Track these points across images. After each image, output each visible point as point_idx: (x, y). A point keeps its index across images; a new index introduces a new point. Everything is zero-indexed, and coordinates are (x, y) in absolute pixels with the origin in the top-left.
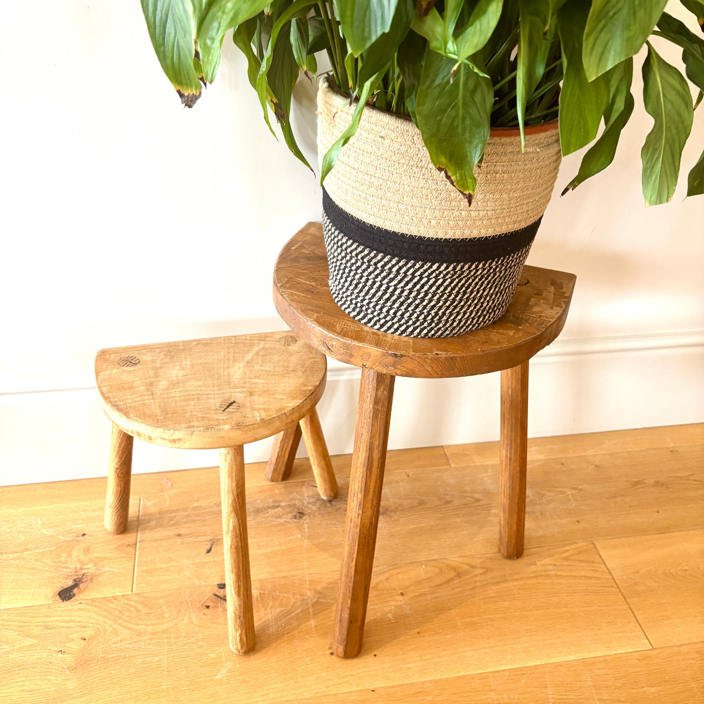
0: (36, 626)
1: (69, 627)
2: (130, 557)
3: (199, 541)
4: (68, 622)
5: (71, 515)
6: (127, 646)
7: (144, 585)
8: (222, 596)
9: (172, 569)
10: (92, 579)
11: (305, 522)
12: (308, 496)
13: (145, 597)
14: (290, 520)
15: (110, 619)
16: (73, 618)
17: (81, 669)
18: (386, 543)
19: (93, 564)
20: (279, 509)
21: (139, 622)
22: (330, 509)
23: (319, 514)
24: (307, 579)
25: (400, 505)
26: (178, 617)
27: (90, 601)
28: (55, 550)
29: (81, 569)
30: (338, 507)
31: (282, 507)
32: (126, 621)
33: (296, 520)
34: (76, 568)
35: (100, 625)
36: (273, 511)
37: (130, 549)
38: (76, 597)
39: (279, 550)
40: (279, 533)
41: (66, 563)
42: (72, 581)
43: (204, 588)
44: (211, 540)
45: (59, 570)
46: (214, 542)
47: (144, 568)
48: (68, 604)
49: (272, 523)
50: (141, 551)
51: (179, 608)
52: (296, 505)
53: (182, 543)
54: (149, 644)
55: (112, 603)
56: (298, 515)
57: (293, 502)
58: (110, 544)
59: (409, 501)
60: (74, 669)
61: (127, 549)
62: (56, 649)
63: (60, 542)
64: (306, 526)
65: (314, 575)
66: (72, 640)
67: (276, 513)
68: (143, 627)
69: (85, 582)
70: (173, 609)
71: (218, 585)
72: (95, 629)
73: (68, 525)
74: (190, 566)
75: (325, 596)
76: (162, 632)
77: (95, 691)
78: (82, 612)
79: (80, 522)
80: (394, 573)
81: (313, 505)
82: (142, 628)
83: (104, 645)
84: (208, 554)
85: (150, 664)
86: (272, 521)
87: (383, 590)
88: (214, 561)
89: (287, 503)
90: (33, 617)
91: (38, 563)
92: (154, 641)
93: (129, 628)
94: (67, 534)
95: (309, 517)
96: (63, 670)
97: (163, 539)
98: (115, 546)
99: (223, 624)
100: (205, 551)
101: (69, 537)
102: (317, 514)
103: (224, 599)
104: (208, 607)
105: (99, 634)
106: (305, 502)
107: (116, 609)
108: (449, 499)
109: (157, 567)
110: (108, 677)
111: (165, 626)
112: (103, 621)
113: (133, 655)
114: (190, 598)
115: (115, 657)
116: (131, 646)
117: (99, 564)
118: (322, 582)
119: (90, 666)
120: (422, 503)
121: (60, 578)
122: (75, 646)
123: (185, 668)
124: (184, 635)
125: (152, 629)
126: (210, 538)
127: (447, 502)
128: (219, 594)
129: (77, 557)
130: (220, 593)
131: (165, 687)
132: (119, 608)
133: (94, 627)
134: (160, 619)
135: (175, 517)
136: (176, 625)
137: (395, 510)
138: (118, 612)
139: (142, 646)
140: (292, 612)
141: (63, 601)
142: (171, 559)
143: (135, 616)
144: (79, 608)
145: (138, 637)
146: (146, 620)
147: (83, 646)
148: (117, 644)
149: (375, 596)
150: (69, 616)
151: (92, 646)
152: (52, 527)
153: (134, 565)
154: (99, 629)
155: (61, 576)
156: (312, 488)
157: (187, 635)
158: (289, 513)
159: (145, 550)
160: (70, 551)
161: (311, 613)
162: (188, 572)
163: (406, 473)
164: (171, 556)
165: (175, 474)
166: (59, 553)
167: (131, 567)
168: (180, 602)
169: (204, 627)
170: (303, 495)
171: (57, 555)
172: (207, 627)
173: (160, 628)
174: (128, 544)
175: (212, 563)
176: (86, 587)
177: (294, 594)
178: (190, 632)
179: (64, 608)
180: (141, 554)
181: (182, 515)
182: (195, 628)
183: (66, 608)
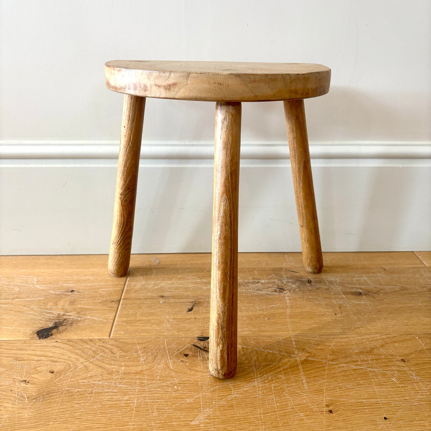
0: (6, 357)
1: (40, 361)
2: (112, 310)
3: (180, 302)
4: (40, 356)
5: (65, 277)
6: (96, 382)
7: (122, 332)
8: (202, 348)
9: (153, 321)
10: (72, 324)
11: (286, 295)
12: (287, 278)
13: (121, 342)
14: (271, 293)
15: (82, 357)
16: (46, 354)
17: (41, 400)
18: (375, 316)
19: (76, 313)
20: (259, 284)
21: (112, 362)
22: (310, 288)
23: (299, 291)
24: (293, 339)
25: (382, 289)
26: (153, 362)
27: (66, 341)
28: (43, 300)
29: (64, 315)
30: (318, 287)
31: (262, 283)
32: (99, 360)
33: (277, 294)
34: (59, 314)
35: (71, 361)
36: (253, 286)
37: (114, 304)
38: (54, 337)
39: (262, 314)
40: (260, 301)
41: (51, 310)
42: (52, 324)
43: (184, 339)
44: (192, 302)
45: (43, 315)
46: (195, 304)
47: (125, 319)
48: (44, 342)
49: (253, 294)
50: (124, 306)
51: (156, 354)
52: (276, 283)
53: (165, 302)
54: (120, 383)
55: (88, 344)
56: (278, 290)
57: (273, 281)
58: (95, 299)
59: (390, 287)
60: (34, 399)
61: (111, 304)
62: (21, 378)
63: (50, 295)
64: (287, 298)
65: (301, 337)
66: (40, 372)
67: (256, 287)
68: (116, 367)
69: (65, 325)
70: (149, 354)
71: (198, 337)
72: (65, 364)
73: (60, 283)
74: (171, 320)
76: (135, 373)
77: (51, 423)
78: (57, 349)
79: (71, 282)
81: (293, 284)
82: (114, 368)
83: (72, 380)
84: (189, 312)
85: (118, 402)
86: (253, 292)
87: (380, 355)
89: (267, 281)
90: (6, 349)
91: (25, 308)
92: (125, 381)
93: (100, 367)
94: (57, 290)
95: (290, 292)
96: (22, 399)
97: (146, 299)
98: (100, 301)
99: (202, 372)
100: (186, 309)
101: (59, 292)
102: (297, 290)
103: (206, 350)
104: (186, 355)
105: (69, 369)
106: (285, 281)
107: (91, 349)
109: (137, 319)
110: (68, 411)
111: (139, 369)
112: (75, 358)
113: (102, 391)
114: (168, 346)
115: (81, 391)
116: (100, 383)
117: (82, 313)
118: (310, 343)
119: (53, 397)
120: (404, 289)
121: (42, 320)
122: (42, 378)
123: (157, 409)
125: (124, 370)
126: (192, 300)
128: (198, 345)
129: (62, 306)
130: (201, 344)
131: (131, 427)
132: (94, 349)
133: (65, 362)
134: (134, 362)
135: (159, 284)
136: (151, 368)
137: (378, 293)
138: (92, 352)
139: (112, 384)
140: (279, 368)
141: (40, 339)
142: (152, 314)
143: (109, 357)
144: (54, 345)
145: (109, 375)
146: (119, 361)
147: (49, 378)
148: (86, 380)
149: (371, 360)
150: (42, 351)
151: (59, 379)
152: (45, 284)
153: (115, 316)
154: (70, 365)
155: (43, 319)
156: (290, 272)
157: (161, 379)
158: (268, 287)
159: (128, 306)
160: (57, 301)
161: (301, 370)
162: (168, 325)
163: (381, 268)
164: (153, 311)
165: (163, 255)
166: (46, 302)
167: (112, 317)
168: (157, 349)
169: (181, 373)
170: (281, 276)
171: (43, 303)
172: (185, 373)
173: (133, 369)
174: (112, 300)
175: (193, 319)
176: (65, 330)
177: (280, 351)
178: (165, 376)
179: (39, 344)
180: (123, 308)
181: (167, 283)
182: (172, 373)
183: (41, 344)
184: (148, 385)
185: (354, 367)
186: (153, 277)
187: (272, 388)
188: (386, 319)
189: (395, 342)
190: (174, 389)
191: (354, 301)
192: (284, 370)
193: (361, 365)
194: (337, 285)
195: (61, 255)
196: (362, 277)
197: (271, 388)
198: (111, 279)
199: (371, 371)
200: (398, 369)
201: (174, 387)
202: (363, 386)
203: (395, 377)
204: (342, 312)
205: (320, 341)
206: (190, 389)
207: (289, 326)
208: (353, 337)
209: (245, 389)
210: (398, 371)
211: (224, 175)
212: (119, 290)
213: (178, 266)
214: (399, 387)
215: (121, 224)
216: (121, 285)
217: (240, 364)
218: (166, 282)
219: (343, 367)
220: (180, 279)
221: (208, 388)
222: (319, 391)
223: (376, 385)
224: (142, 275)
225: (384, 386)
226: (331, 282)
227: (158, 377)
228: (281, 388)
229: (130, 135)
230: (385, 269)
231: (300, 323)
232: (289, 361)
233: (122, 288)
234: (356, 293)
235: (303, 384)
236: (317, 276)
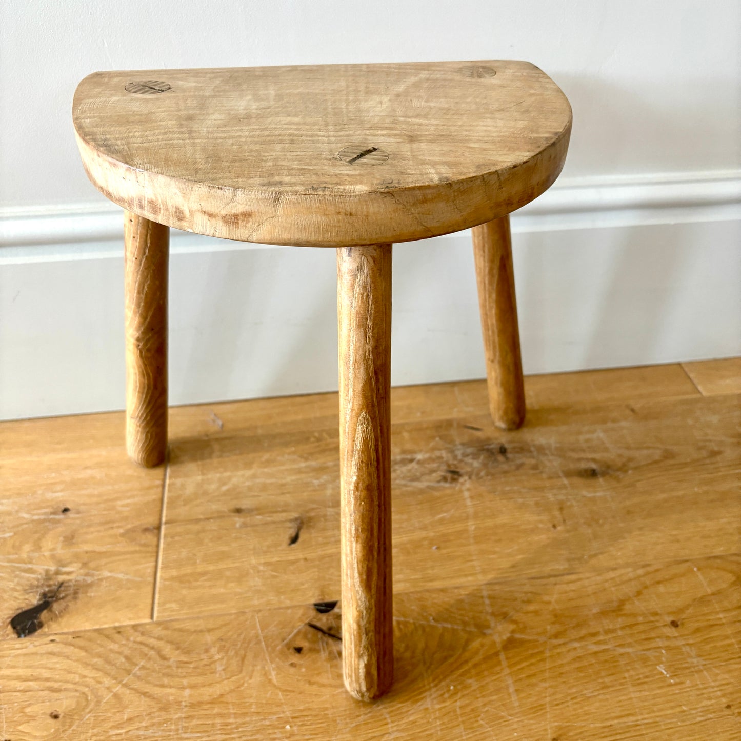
1: (27, 691)
2: (148, 552)
3: (274, 522)
4: (26, 679)
5: (46, 477)
6: (141, 733)
7: (174, 606)
8: (325, 628)
10: (76, 593)
11: (464, 488)
12: (463, 444)
13: (175, 630)
14: (436, 485)
15: (107, 674)
16: (37, 672)
18: (621, 525)
19: (80, 565)
20: (414, 465)
21: (166, 681)
22: (505, 467)
23: (487, 475)
24: (485, 593)
25: (630, 459)
26: (241, 672)
27: (70, 637)
28: (11, 537)
29: (58, 573)
30: (519, 462)
31: (419, 462)
32: (139, 678)
33: (447, 485)
34: (47, 571)
35: (87, 686)
36: (404, 470)
37: (150, 538)
38: (45, 629)
39: (424, 539)
40: (419, 507)
41: (30, 563)
42: (38, 597)
43: (289, 611)
44: (296, 519)
46: (302, 523)
47: (174, 573)
48: (29, 644)
49: (404, 489)
50: (169, 540)
51: (242, 652)
52: (443, 458)
53: (245, 525)
54: (186, 729)
55: (113, 641)
56: (449, 475)
57: (437, 453)
58: (112, 528)
59: (645, 452)
61: (144, 537)
63: (22, 524)
64: (466, 494)
65: (497, 587)
66: (32, 718)
67: (409, 471)
68: (173, 691)
70: (232, 653)
71: (316, 605)
72: (77, 694)
73: (40, 492)
74: (261, 568)
75: (525, 627)
76: (210, 703)
78: (55, 659)
79: (59, 487)
80: (648, 583)
81: (474, 459)
82: (170, 693)
83: (95, 731)
84: (293, 545)
86: (405, 485)
87: (635, 615)
88: (305, 559)
89: (427, 455)
92: (195, 722)
93: (145, 694)
94: (35, 510)
95: (470, 478)
97: (208, 519)
98: (121, 531)
99: (331, 686)
100: (287, 540)
101: (39, 514)
102: (482, 473)
103: (334, 634)
104: (299, 650)
105: (87, 706)
106: (459, 453)
107: (120, 653)
108: (716, 449)
109: (198, 570)
111: (217, 690)
112: (94, 678)
114: (262, 630)
116: (149, 733)
117: (92, 565)
118: (516, 600)
120: (668, 455)
121: (17, 591)
122: (37, 731)
124: (254, 709)
125: (190, 696)
126: (295, 515)
127: (714, 454)
128: (318, 624)
129: (51, 550)
130: (323, 620)
132: (127, 652)
133: (76, 691)
134: (206, 674)
135: (230, 478)
136: (238, 687)
137: (623, 468)
138: (123, 660)
139: (172, 733)
140: (466, 662)
141: (19, 637)
142: (224, 556)
143: (157, 668)
144: (50, 650)
145: (163, 713)
146: (179, 677)
147: (53, 730)
148: (122, 728)
149: (622, 628)
150: (28, 667)
151: (70, 731)
152: (9, 497)
153: (156, 567)
154: (87, 696)
155: (18, 588)
156: (466, 430)
157: (260, 710)
158: (432, 471)
159: (177, 538)
160: (39, 539)
161: (504, 663)
162: (257, 579)
163: (627, 406)
164: (225, 548)
165: (228, 406)
166: (17, 544)
167: (150, 571)
168: (244, 639)
169: (294, 692)
170: (452, 442)
171: (14, 547)
172: (301, 693)
173: (207, 693)
174: (144, 527)
175: (302, 562)
176: (65, 610)
177: (465, 623)
178: (266, 704)
179: (19, 652)
180: (168, 546)
181: (243, 476)
182: (277, 695)
183: (24, 651)
184: (237, 728)
185: (595, 648)
186: (215, 461)
187: (458, 710)
188: (641, 529)
189: (659, 582)
190: (286, 732)
191: (584, 493)
192: (475, 666)
193: (604, 642)
194: (553, 455)
195: (30, 420)
196: (594, 431)
197: (455, 711)
198: (135, 474)
199: (622, 655)
200: (666, 643)
201: (284, 727)
202: (611, 689)
203: (662, 663)
204: (564, 521)
205: (531, 593)
206: (314, 729)
207: (475, 563)
208: (588, 578)
209: (411, 718)
210: (668, 648)
211: (361, 377)
212: (154, 500)
213: (260, 432)
214: (670, 685)
215: (144, 388)
216: (157, 486)
217: (398, 660)
218: (240, 473)
219: (575, 649)
220: (268, 463)
221: (347, 723)
222: (538, 709)
223: (634, 685)
224: (194, 459)
225: (646, 686)
226: (541, 449)
227: (254, 706)
228: (473, 710)
229: (144, 237)
230: (633, 410)
231: (495, 553)
232: (482, 645)
233: (159, 495)
234: (586, 471)
235: (509, 694)
236: (514, 435)
